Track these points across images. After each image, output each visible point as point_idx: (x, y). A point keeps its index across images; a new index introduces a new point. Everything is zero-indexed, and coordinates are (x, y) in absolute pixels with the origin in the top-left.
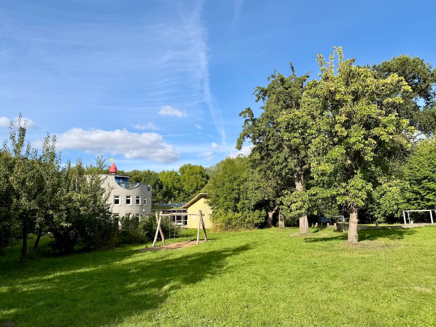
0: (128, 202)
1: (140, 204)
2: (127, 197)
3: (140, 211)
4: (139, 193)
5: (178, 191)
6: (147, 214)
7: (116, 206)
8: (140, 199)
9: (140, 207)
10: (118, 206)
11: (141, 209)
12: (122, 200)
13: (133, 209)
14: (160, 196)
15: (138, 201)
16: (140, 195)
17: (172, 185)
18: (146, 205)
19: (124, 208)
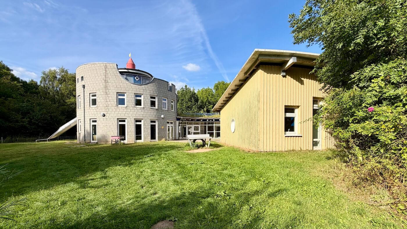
0: (138, 103)
1: (156, 107)
2: (137, 96)
3: (157, 116)
4: (155, 92)
5: (212, 105)
6: (168, 121)
7: (121, 108)
8: (156, 100)
9: (156, 112)
10: (123, 108)
11: (158, 114)
12: (129, 99)
13: (146, 113)
14: (195, 108)
15: (153, 104)
16: (156, 95)
17: (207, 99)
18: (167, 109)
19: (132, 111)
